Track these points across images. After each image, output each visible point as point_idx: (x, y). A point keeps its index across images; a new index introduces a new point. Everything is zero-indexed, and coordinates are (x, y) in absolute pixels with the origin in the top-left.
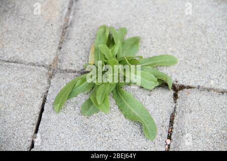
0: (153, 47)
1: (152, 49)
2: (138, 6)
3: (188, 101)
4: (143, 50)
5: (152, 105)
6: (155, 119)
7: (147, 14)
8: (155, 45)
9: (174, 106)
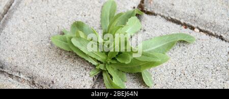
0: (90, 15)
1: (91, 17)
2: (33, 16)
3: (161, 4)
4: (90, 24)
5: (156, 31)
6: (173, 33)
7: (47, 11)
8: (87, 13)
9: (160, 17)
